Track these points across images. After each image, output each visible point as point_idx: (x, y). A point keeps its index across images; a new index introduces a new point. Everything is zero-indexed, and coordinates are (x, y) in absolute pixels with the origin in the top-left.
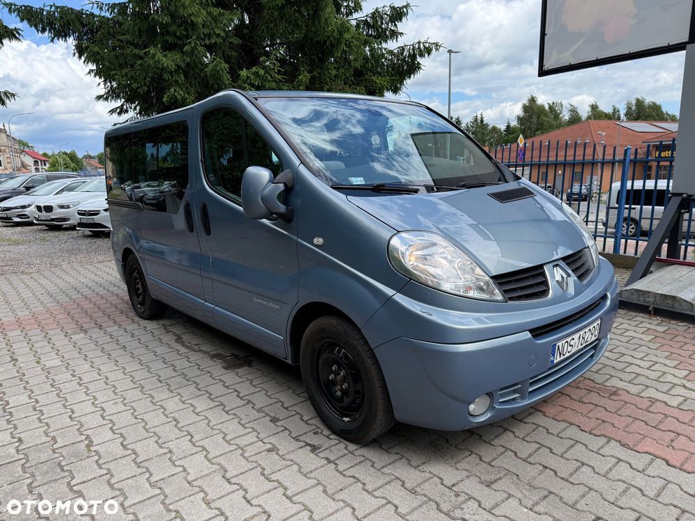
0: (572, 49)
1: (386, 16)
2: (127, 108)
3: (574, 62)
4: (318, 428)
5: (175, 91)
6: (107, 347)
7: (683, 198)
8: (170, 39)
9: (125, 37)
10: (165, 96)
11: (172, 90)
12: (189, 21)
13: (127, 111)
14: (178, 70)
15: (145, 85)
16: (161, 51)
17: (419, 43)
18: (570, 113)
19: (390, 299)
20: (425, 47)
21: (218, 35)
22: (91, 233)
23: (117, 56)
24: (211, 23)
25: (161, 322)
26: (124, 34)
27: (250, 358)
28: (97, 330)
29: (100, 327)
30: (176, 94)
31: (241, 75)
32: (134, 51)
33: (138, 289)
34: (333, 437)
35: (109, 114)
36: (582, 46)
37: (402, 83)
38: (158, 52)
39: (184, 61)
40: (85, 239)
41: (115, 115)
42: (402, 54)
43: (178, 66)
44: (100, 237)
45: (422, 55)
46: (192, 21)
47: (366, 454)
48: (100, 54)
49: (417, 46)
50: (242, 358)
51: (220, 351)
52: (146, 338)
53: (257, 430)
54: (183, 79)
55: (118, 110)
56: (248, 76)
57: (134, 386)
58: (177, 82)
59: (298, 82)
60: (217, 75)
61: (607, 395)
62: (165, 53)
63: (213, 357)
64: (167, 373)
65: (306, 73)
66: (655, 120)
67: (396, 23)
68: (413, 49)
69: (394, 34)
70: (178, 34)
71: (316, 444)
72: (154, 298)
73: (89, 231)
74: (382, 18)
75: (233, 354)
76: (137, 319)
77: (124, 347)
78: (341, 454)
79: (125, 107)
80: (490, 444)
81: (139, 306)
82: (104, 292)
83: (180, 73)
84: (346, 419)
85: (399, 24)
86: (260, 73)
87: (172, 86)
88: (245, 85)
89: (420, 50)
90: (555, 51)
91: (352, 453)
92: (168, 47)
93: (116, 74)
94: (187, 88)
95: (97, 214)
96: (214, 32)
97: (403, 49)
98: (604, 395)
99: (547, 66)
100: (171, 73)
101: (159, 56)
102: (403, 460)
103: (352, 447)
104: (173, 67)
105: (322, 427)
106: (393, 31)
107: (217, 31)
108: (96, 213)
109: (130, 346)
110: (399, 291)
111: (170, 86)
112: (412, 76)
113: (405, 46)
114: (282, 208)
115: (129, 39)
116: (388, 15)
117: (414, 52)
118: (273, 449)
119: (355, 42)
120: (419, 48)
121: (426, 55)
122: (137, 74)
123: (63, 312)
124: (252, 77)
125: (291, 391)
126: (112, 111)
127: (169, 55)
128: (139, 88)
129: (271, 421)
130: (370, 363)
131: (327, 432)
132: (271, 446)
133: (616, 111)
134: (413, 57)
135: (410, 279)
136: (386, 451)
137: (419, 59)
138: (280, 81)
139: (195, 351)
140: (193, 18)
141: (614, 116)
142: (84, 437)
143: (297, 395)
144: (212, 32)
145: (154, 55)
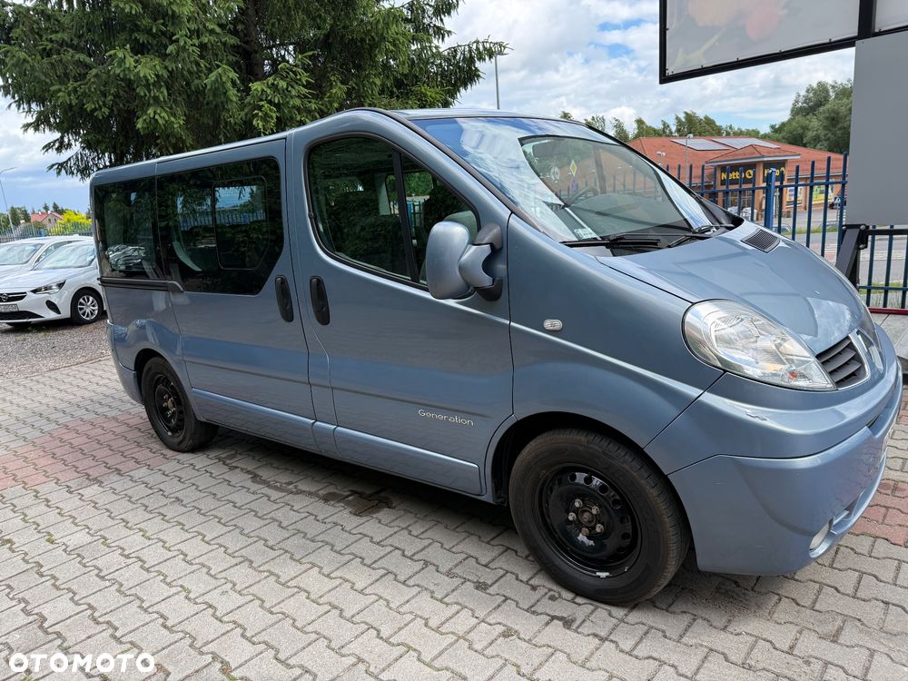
0: (706, 47)
1: (428, 7)
2: (69, 140)
3: (707, 64)
4: (550, 590)
5: (155, 113)
6: (149, 502)
7: (861, 231)
8: (142, 38)
9: (59, 35)
10: (141, 120)
11: (151, 111)
12: (170, 13)
13: (69, 145)
14: (158, 82)
15: (105, 104)
16: (131, 54)
17: (477, 42)
18: (615, 129)
19: (694, 401)
20: (485, 49)
21: (212, 32)
22: (9, 327)
23: (52, 64)
24: (198, 14)
25: (212, 454)
26: (57, 32)
27: (382, 494)
28: (115, 477)
29: (119, 472)
30: (157, 117)
31: (253, 89)
32: (77, 57)
33: (167, 409)
34: (579, 600)
35: (43, 151)
36: (717, 44)
37: (453, 96)
38: (127, 56)
39: (166, 68)
40: (4, 335)
41: (52, 152)
42: (454, 57)
43: (157, 76)
44: (28, 332)
45: (481, 58)
46: (173, 11)
47: (644, 621)
48: (28, 62)
49: (474, 47)
50: (370, 496)
51: (331, 489)
52: (204, 481)
53: (467, 605)
54: (166, 93)
55: (57, 145)
56: (263, 90)
57: (234, 561)
58: (156, 99)
59: (329, 97)
60: (221, 89)
61: (889, 492)
62: (137, 58)
63: (326, 499)
64: (273, 534)
65: (339, 84)
66: (712, 135)
67: (443, 16)
68: (470, 51)
69: (440, 32)
70: (154, 31)
71: (565, 615)
72: (204, 420)
73: (7, 323)
74: (424, 11)
75: (354, 492)
76: (170, 453)
77: (178, 499)
78: (611, 625)
79: (66, 140)
80: (795, 580)
81: (170, 434)
82: (91, 416)
83: (161, 86)
84: (603, 575)
85: (446, 19)
86: (280, 86)
87: (149, 105)
88: (262, 103)
89: (480, 53)
90: (681, 50)
91: (622, 621)
92: (139, 49)
93: (60, 90)
94: (171, 108)
95: (22, 298)
96: (205, 27)
97: (455, 51)
98: (885, 492)
99: (671, 70)
100: (147, 86)
101: (130, 61)
102: (700, 621)
103: (619, 612)
104: (152, 79)
105: (555, 587)
106: (438, 28)
107: (210, 26)
108: (20, 297)
109: (186, 497)
110: (706, 389)
111: (147, 105)
112: (469, 86)
113: (459, 46)
114: (486, 281)
115: (66, 38)
116: (431, 6)
117: (471, 55)
118: (507, 634)
119: (402, 39)
120: (478, 49)
121: (487, 58)
122: (93, 89)
123: (42, 453)
124: (269, 91)
125: (474, 538)
126: (48, 147)
127: (143, 60)
128: (95, 109)
129: (477, 588)
130: (655, 494)
131: (568, 595)
132: (504, 628)
133: (666, 126)
134: (471, 61)
135: (725, 371)
136: (667, 611)
137: (478, 64)
138: (306, 97)
139: (292, 493)
140: (175, 8)
141: (663, 132)
142: (209, 658)
143: (488, 543)
144: (201, 27)
145: (123, 60)
